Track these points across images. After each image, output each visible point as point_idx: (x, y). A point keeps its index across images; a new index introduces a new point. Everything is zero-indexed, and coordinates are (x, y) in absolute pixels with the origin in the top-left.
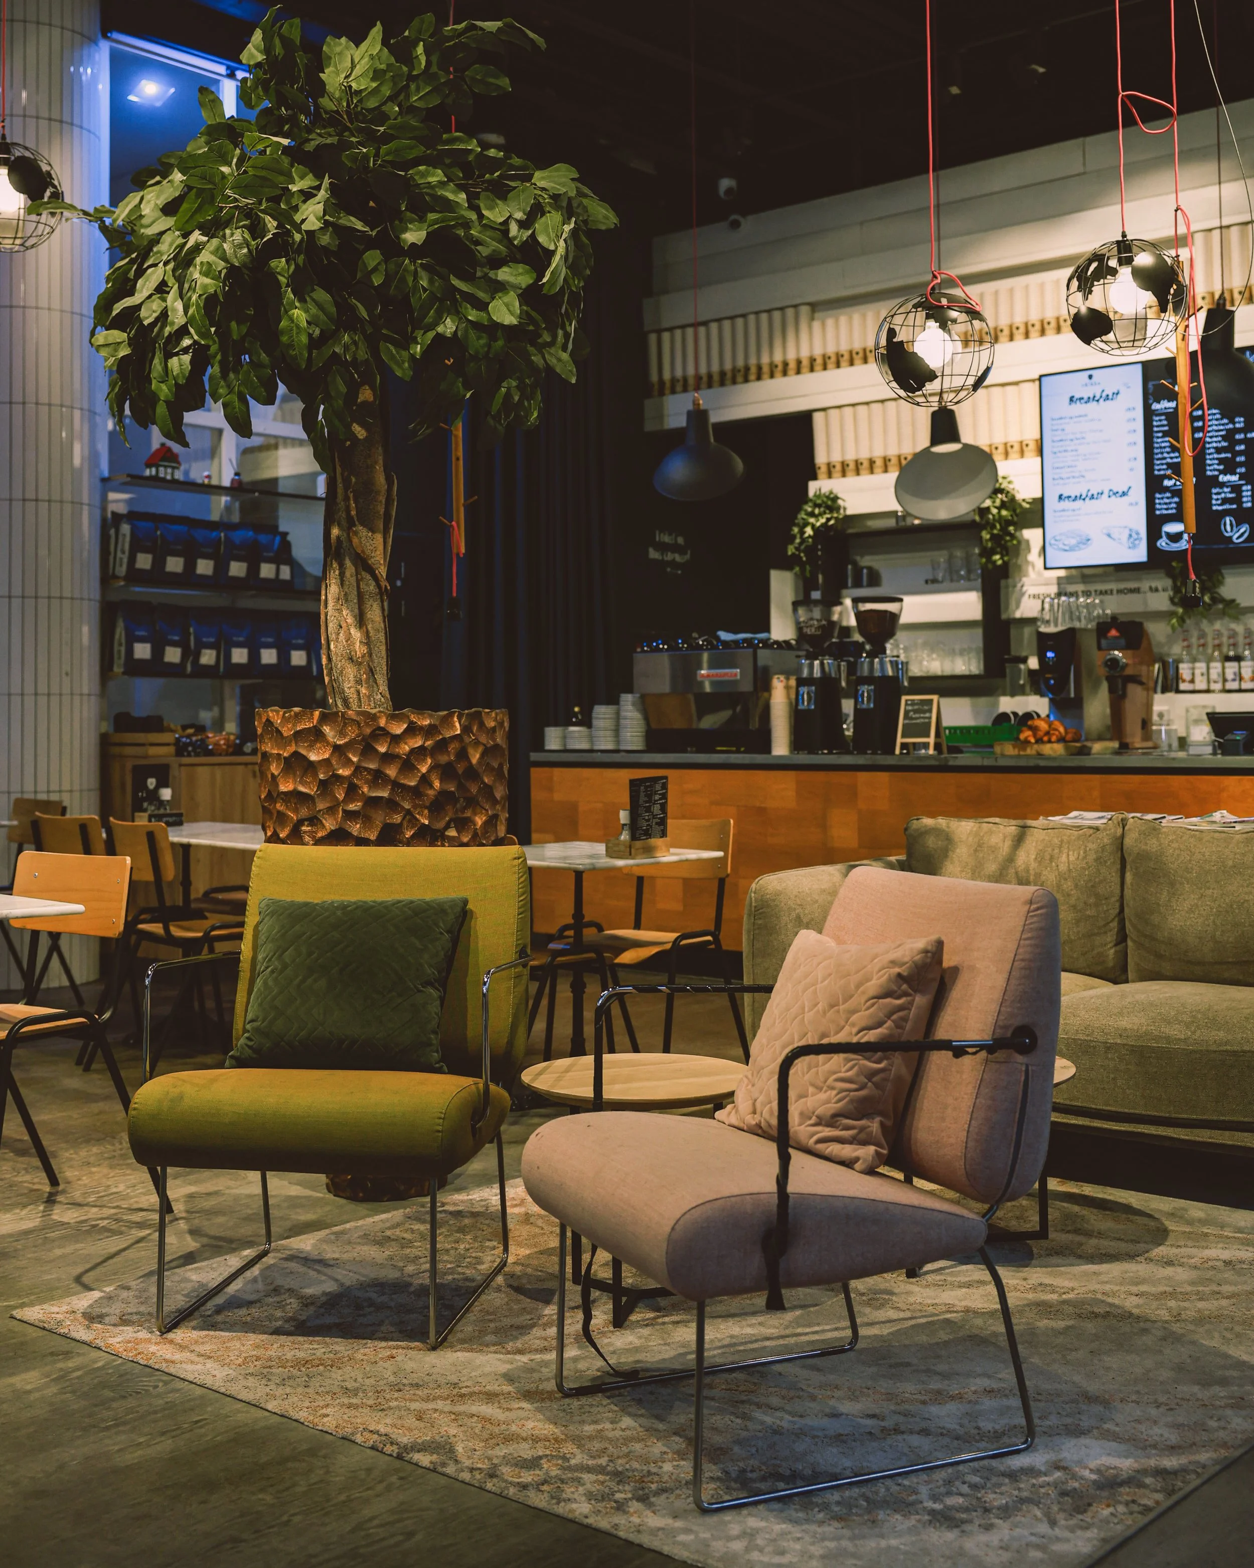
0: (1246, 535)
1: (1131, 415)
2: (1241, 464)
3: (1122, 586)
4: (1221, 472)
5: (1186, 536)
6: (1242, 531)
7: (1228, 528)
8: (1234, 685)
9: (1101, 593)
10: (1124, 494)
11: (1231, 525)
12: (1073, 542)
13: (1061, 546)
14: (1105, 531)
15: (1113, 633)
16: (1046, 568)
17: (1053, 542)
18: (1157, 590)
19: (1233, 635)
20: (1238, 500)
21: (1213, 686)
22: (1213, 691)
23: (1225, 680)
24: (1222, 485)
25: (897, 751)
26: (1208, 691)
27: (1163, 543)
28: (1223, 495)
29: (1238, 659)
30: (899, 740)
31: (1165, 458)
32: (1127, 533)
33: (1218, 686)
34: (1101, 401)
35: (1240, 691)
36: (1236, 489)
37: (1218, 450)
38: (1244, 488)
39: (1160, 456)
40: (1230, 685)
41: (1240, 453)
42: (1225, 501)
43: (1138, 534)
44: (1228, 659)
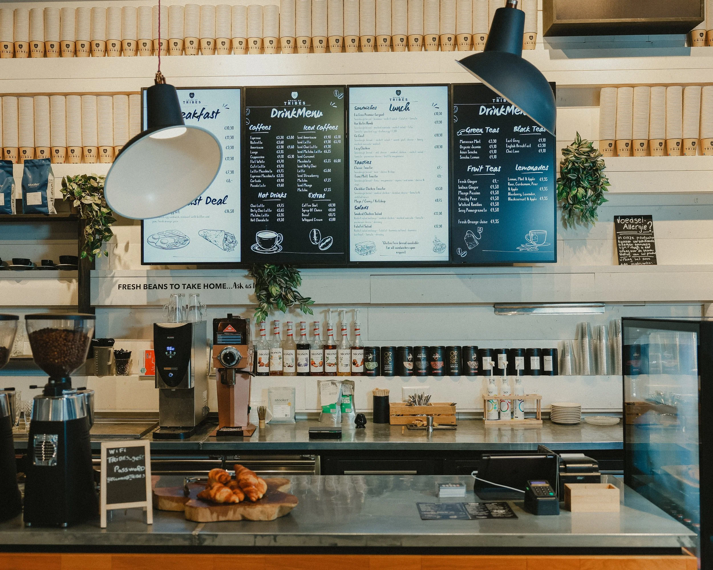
0: (330, 245)
1: (230, 133)
2: (327, 185)
3: (208, 281)
4: (310, 190)
5: (277, 243)
6: (327, 241)
7: (315, 238)
8: (306, 370)
9: (189, 286)
10: (221, 202)
11: (318, 235)
12: (171, 241)
13: (159, 244)
14: (201, 233)
15: (230, 329)
16: (143, 263)
17: (151, 239)
18: (241, 287)
19: (300, 327)
20: (324, 214)
21: (287, 370)
22: (288, 374)
23: (298, 365)
24: (311, 201)
25: (103, 523)
26: (281, 373)
27: (256, 247)
28: (311, 210)
29: (307, 347)
30: (104, 507)
31: (260, 174)
32: (222, 236)
33: (292, 370)
34: (202, 117)
35: (309, 374)
36: (323, 205)
37: (308, 171)
38: (330, 205)
39: (255, 171)
40: (300, 370)
41: (328, 175)
42: (313, 215)
43: (233, 237)
44: (300, 347)
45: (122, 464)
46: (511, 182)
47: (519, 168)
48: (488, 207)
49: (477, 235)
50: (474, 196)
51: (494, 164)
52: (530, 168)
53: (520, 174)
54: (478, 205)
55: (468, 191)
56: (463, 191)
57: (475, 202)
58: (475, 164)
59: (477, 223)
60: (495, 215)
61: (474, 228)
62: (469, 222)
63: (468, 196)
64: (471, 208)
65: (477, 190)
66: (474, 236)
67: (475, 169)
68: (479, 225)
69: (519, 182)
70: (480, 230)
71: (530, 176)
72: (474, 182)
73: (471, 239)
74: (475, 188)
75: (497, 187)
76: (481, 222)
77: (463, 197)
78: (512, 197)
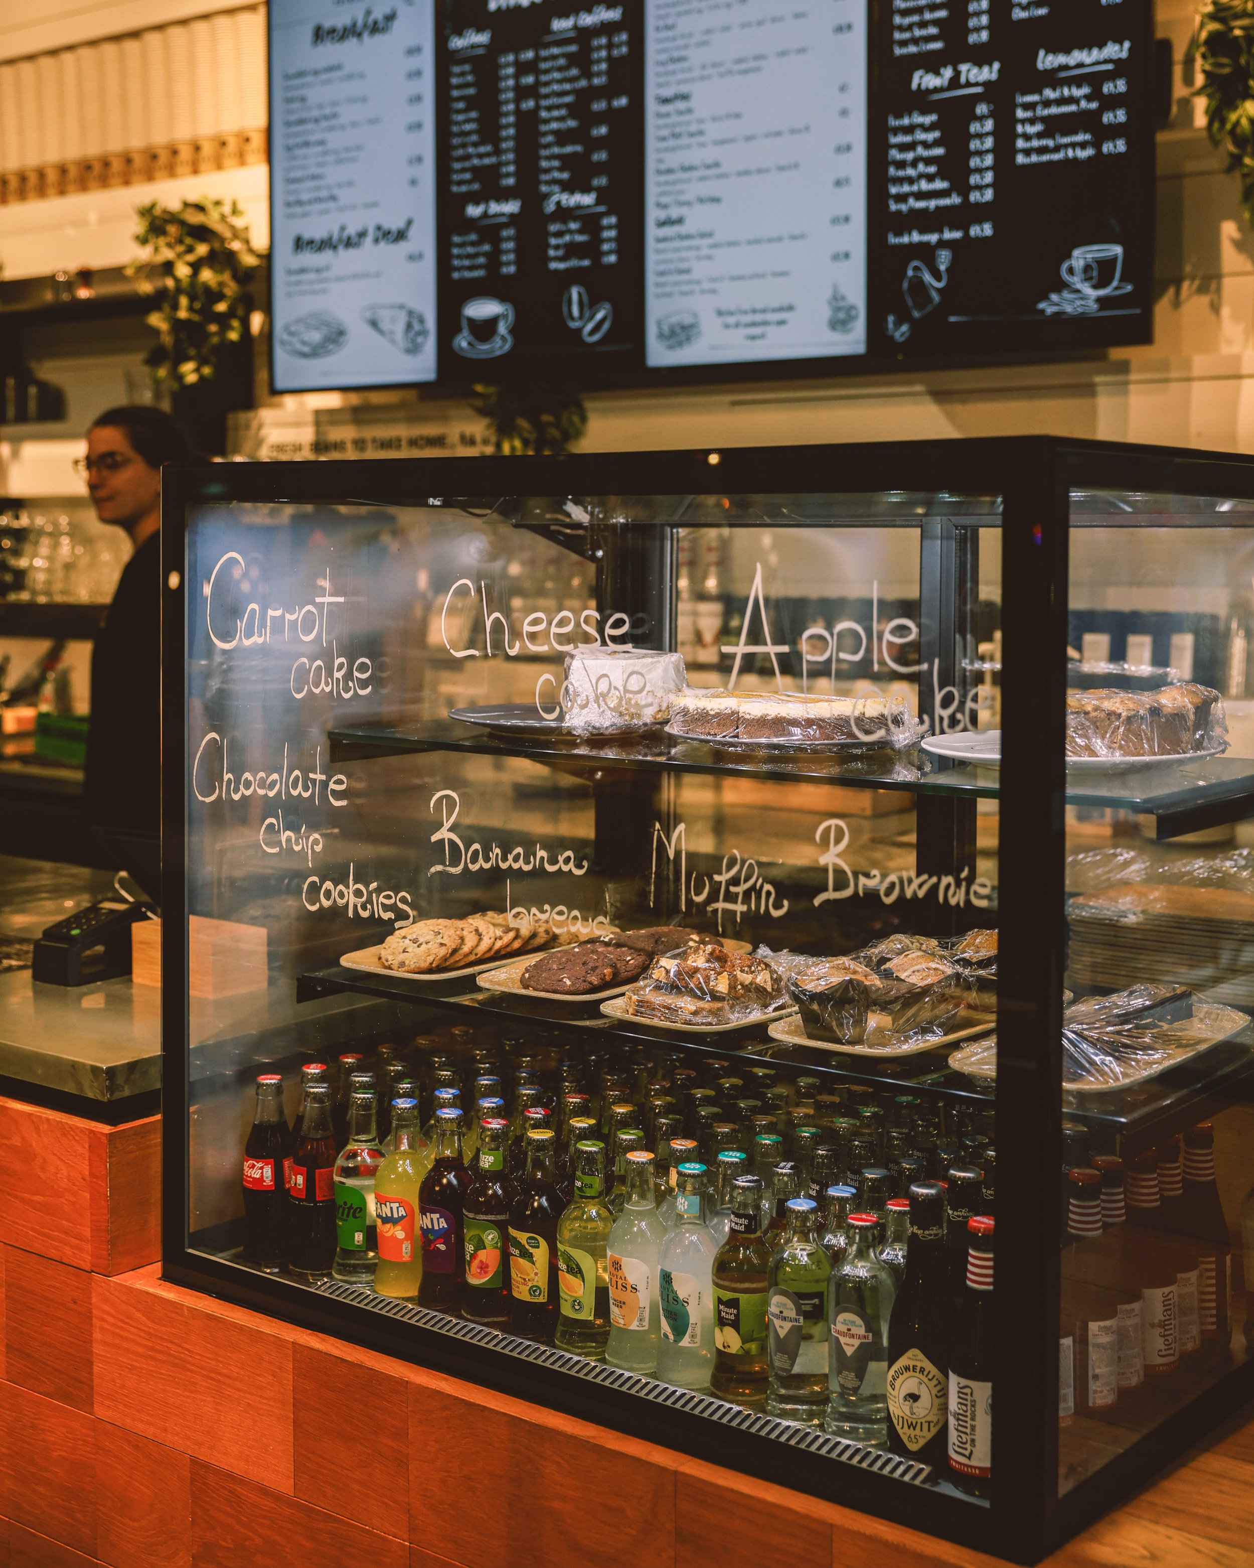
4: (565, 186)
6: (599, 316)
7: (576, 309)
11: (580, 304)
20: (593, 248)
24: (567, 215)
27: (463, 342)
36: (591, 223)
38: (605, 222)
41: (600, 144)
42: (571, 250)
43: (421, 321)
46: (1027, 107)
47: (1046, 61)
48: (964, 189)
49: (937, 276)
50: (928, 161)
51: (980, 57)
52: (1078, 56)
53: (1052, 78)
54: (940, 185)
55: (911, 146)
56: (903, 147)
57: (930, 178)
58: (932, 63)
59: (933, 238)
60: (980, 213)
61: (926, 253)
62: (916, 237)
63: (914, 164)
64: (921, 195)
65: (936, 143)
66: (928, 277)
67: (931, 81)
68: (942, 244)
69: (1047, 103)
70: (944, 259)
71: (1078, 81)
72: (928, 119)
73: (919, 286)
74: (931, 136)
75: (989, 125)
76: (948, 235)
77: (901, 165)
78: (1027, 152)
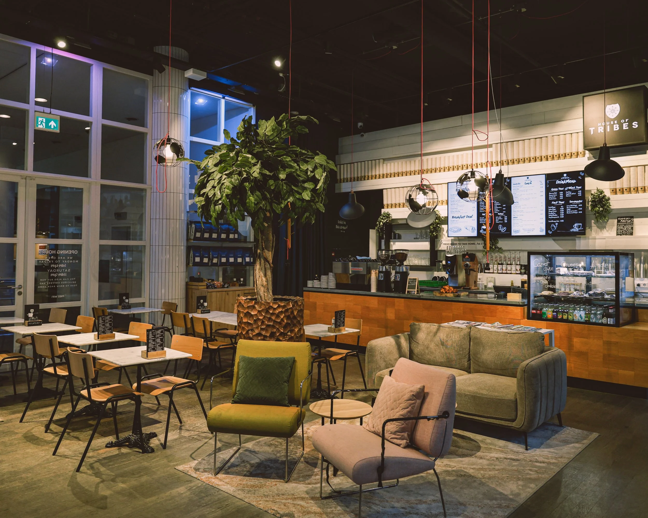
0: (505, 230)
2: (504, 210)
3: (470, 242)
4: (499, 212)
7: (500, 228)
8: (501, 272)
9: (464, 244)
10: (471, 217)
11: (501, 227)
12: (456, 230)
13: (453, 231)
14: (465, 227)
15: (467, 257)
16: (448, 237)
17: (450, 229)
18: (479, 244)
19: (501, 257)
20: (503, 220)
21: (495, 272)
22: (495, 273)
23: (498, 270)
24: (499, 216)
25: (406, 293)
26: (493, 273)
27: (481, 231)
29: (502, 264)
30: (407, 290)
32: (471, 228)
33: (496, 272)
35: (502, 273)
36: (503, 217)
37: (498, 206)
38: (505, 217)
39: (481, 207)
40: (499, 272)
41: (504, 207)
42: (499, 220)
43: (474, 228)
44: (499, 264)
45: (411, 282)
46: (568, 207)
47: (571, 202)
48: (560, 216)
49: (556, 226)
50: (554, 212)
51: (562, 200)
52: (575, 201)
53: (571, 204)
54: (556, 215)
55: (552, 210)
56: (550, 210)
57: (555, 214)
58: (555, 201)
59: (555, 221)
60: (562, 219)
61: (554, 223)
62: (553, 221)
63: (552, 212)
64: (553, 216)
65: (555, 210)
66: (554, 226)
67: (555, 203)
68: (556, 222)
69: (571, 207)
70: (557, 224)
71: (575, 204)
72: (554, 207)
73: (553, 227)
74: (555, 209)
75: (563, 209)
76: (557, 221)
77: (550, 212)
78: (568, 212)
